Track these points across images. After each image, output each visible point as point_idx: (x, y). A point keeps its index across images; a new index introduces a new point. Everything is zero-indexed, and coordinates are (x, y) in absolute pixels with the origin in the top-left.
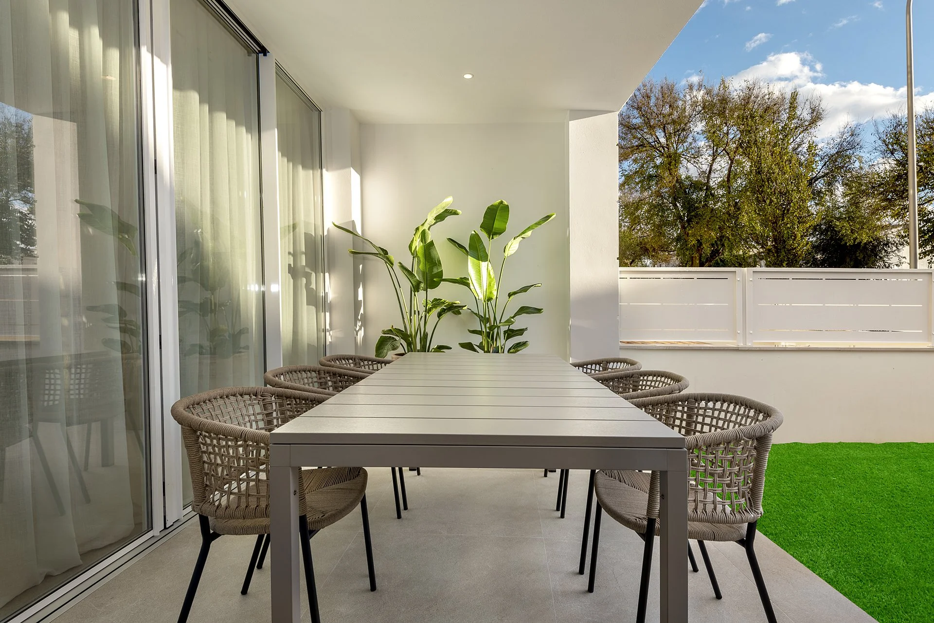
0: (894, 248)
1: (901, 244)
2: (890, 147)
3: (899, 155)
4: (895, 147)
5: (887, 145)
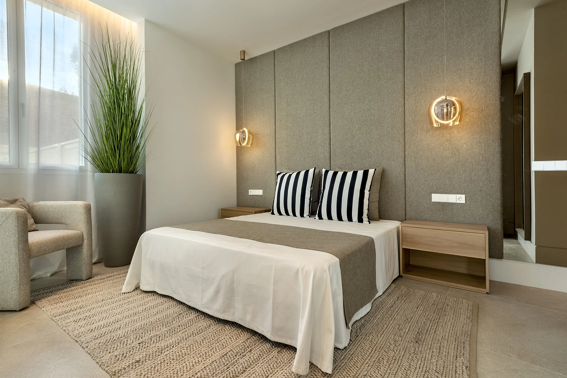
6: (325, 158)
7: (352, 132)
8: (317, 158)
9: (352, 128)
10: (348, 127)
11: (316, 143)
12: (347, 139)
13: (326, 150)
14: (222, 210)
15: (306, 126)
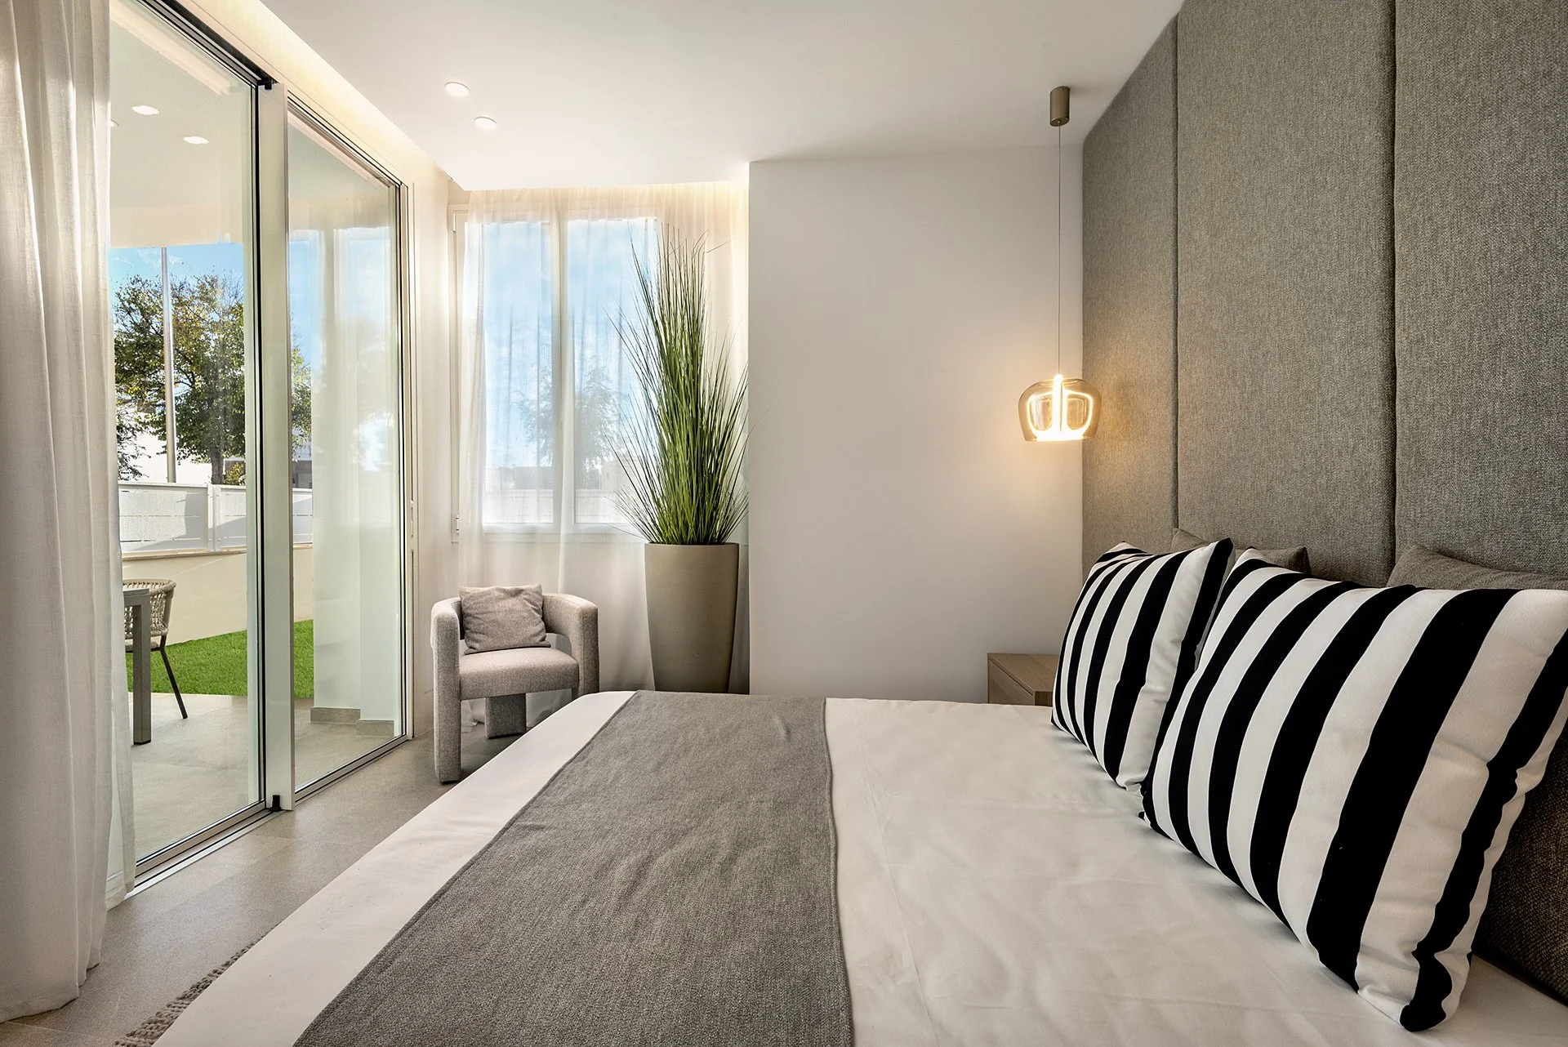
0: (130, 434)
1: (138, 430)
2: (126, 304)
3: (138, 318)
4: (133, 306)
5: (122, 301)
6: (1362, 479)
7: (1537, 289)
8: (1323, 480)
9: (1533, 266)
10: (1504, 265)
11: (1319, 399)
12: (1495, 349)
13: (1369, 431)
14: (992, 659)
15: (1278, 314)
